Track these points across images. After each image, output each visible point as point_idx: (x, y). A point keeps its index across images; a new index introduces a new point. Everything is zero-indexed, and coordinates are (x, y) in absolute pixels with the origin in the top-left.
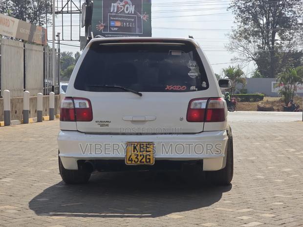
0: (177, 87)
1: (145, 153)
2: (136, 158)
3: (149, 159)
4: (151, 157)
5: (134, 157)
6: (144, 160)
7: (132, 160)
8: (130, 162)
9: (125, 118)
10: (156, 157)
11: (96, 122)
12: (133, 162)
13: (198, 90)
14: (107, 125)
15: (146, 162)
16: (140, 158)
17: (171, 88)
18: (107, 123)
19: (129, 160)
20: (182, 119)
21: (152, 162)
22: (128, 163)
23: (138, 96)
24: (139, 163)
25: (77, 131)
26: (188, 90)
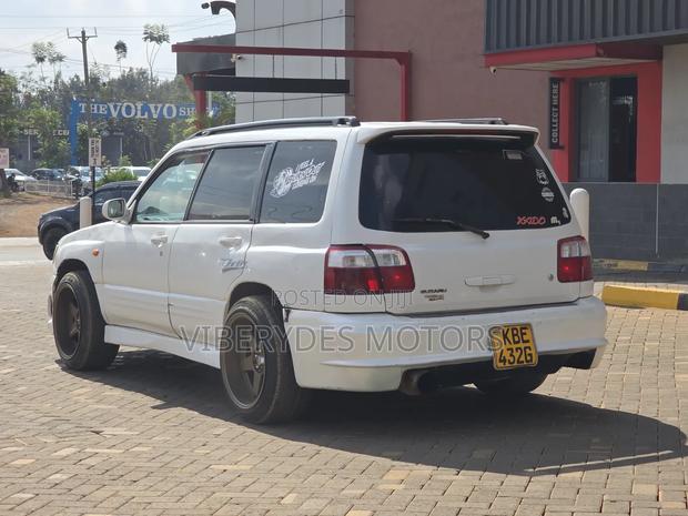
0: (532, 220)
1: (522, 345)
2: (511, 355)
3: (530, 355)
4: (533, 352)
5: (507, 354)
6: (523, 358)
7: (504, 361)
8: (502, 364)
9: (470, 281)
10: (539, 350)
11: (423, 292)
12: (507, 364)
13: (562, 224)
14: (441, 298)
15: (527, 361)
16: (517, 355)
17: (526, 221)
18: (440, 293)
19: (501, 361)
20: (551, 278)
21: (535, 360)
22: (498, 365)
23: (480, 238)
24: (516, 364)
25: (387, 312)
26: (549, 225)
